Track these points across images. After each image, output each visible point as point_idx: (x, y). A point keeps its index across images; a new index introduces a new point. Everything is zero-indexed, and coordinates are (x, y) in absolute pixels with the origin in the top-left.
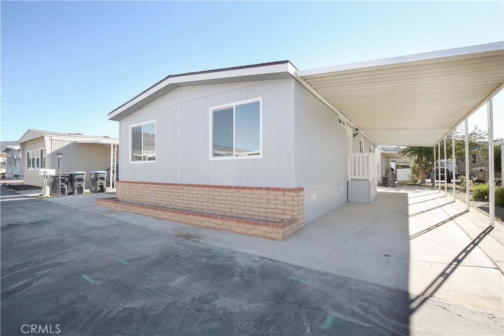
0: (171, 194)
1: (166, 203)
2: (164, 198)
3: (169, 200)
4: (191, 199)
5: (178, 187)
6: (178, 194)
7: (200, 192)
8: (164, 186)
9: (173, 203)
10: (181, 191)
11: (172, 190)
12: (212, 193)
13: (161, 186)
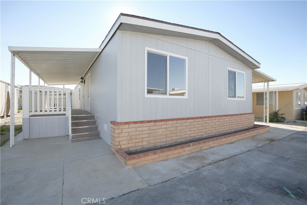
0: (206, 125)
1: (202, 133)
2: (200, 130)
3: (205, 130)
4: (220, 125)
5: (212, 118)
6: (212, 124)
7: (225, 120)
8: (200, 120)
9: (208, 132)
10: (214, 121)
11: (207, 122)
12: (231, 119)
13: (198, 120)
